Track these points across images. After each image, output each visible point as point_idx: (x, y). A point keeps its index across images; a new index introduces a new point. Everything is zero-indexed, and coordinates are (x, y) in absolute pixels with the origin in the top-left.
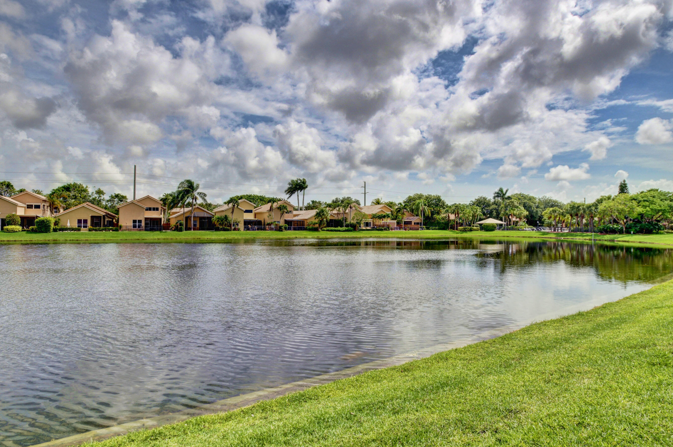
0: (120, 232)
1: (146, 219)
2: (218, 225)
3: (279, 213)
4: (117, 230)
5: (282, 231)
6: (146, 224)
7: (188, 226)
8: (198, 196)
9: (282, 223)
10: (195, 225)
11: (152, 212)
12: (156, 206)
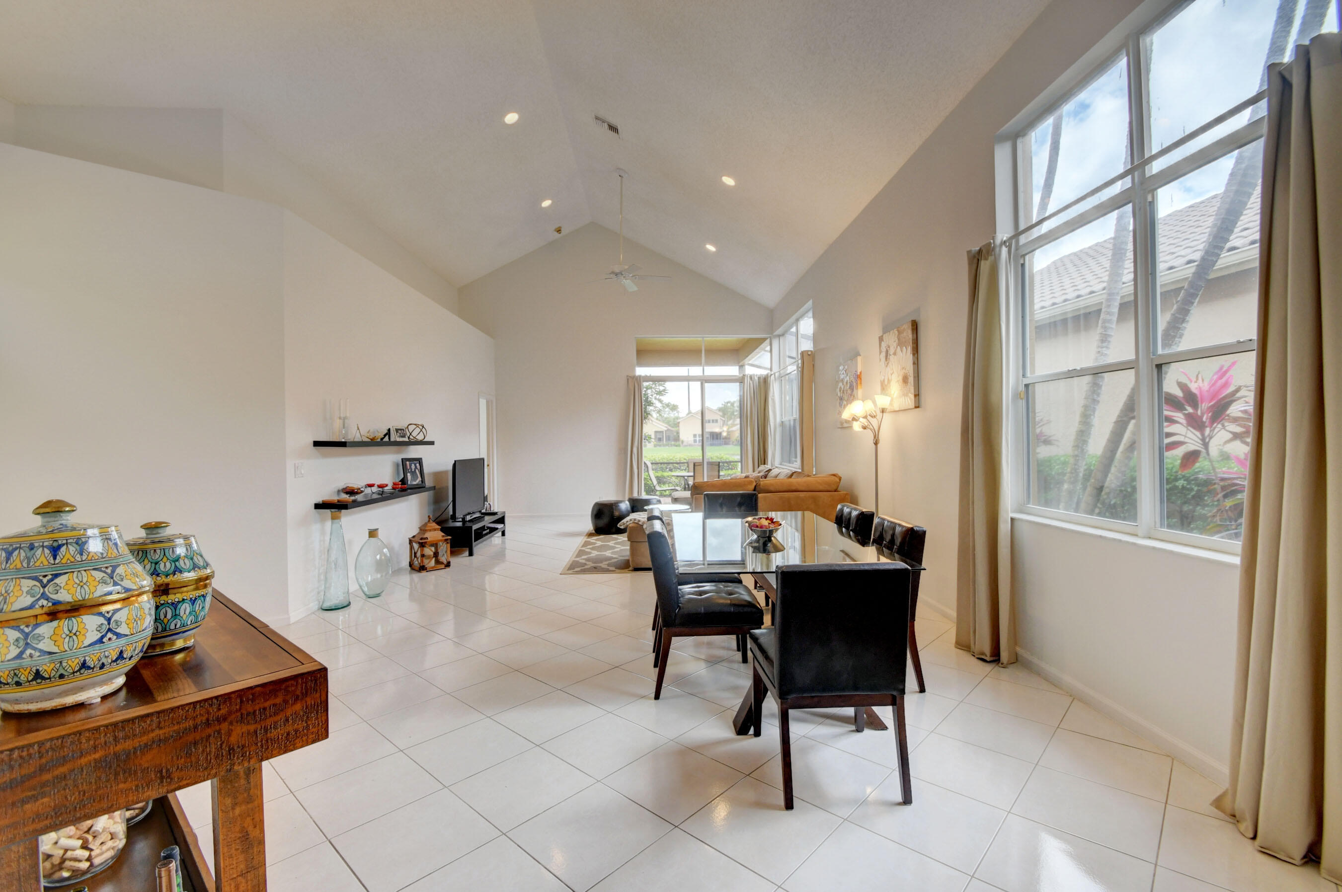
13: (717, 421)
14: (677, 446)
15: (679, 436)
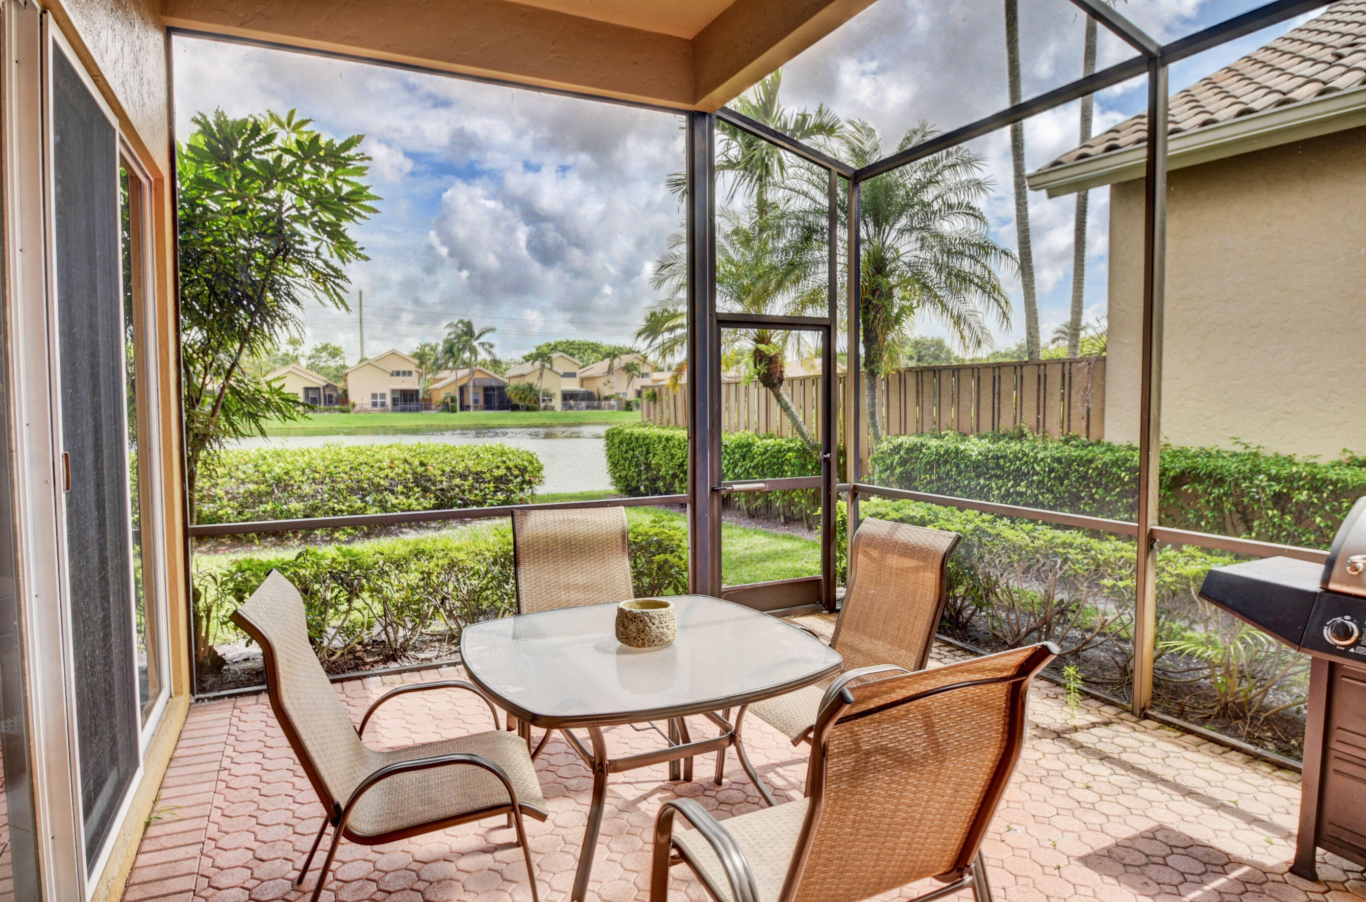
0: (352, 414)
1: (393, 391)
2: (516, 401)
3: (625, 376)
4: (348, 411)
5: (631, 410)
6: (394, 401)
7: (466, 404)
8: (480, 349)
9: (631, 396)
10: (476, 401)
11: (401, 378)
12: (407, 369)
13: (410, 373)
14: (343, 412)
15: (347, 396)
